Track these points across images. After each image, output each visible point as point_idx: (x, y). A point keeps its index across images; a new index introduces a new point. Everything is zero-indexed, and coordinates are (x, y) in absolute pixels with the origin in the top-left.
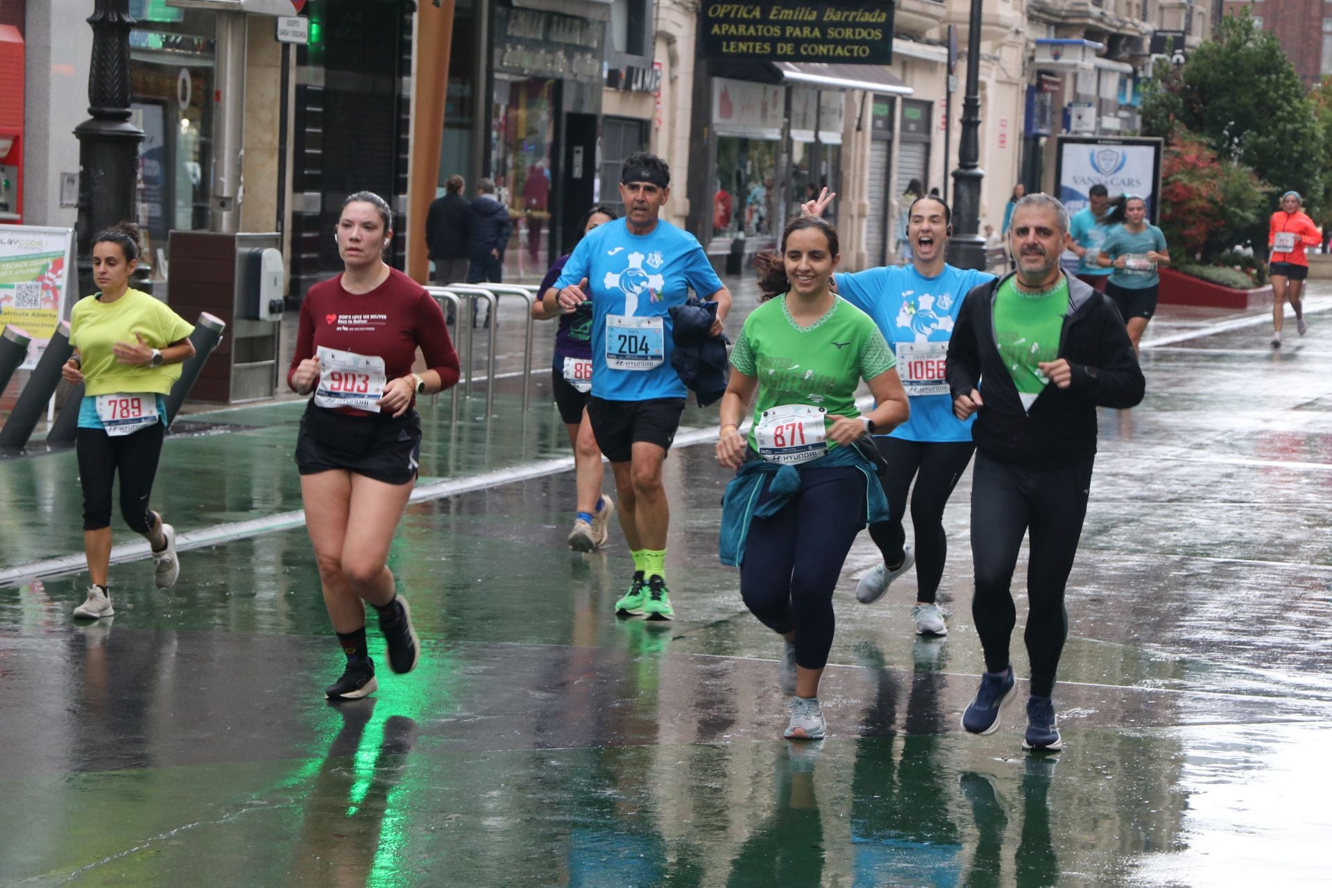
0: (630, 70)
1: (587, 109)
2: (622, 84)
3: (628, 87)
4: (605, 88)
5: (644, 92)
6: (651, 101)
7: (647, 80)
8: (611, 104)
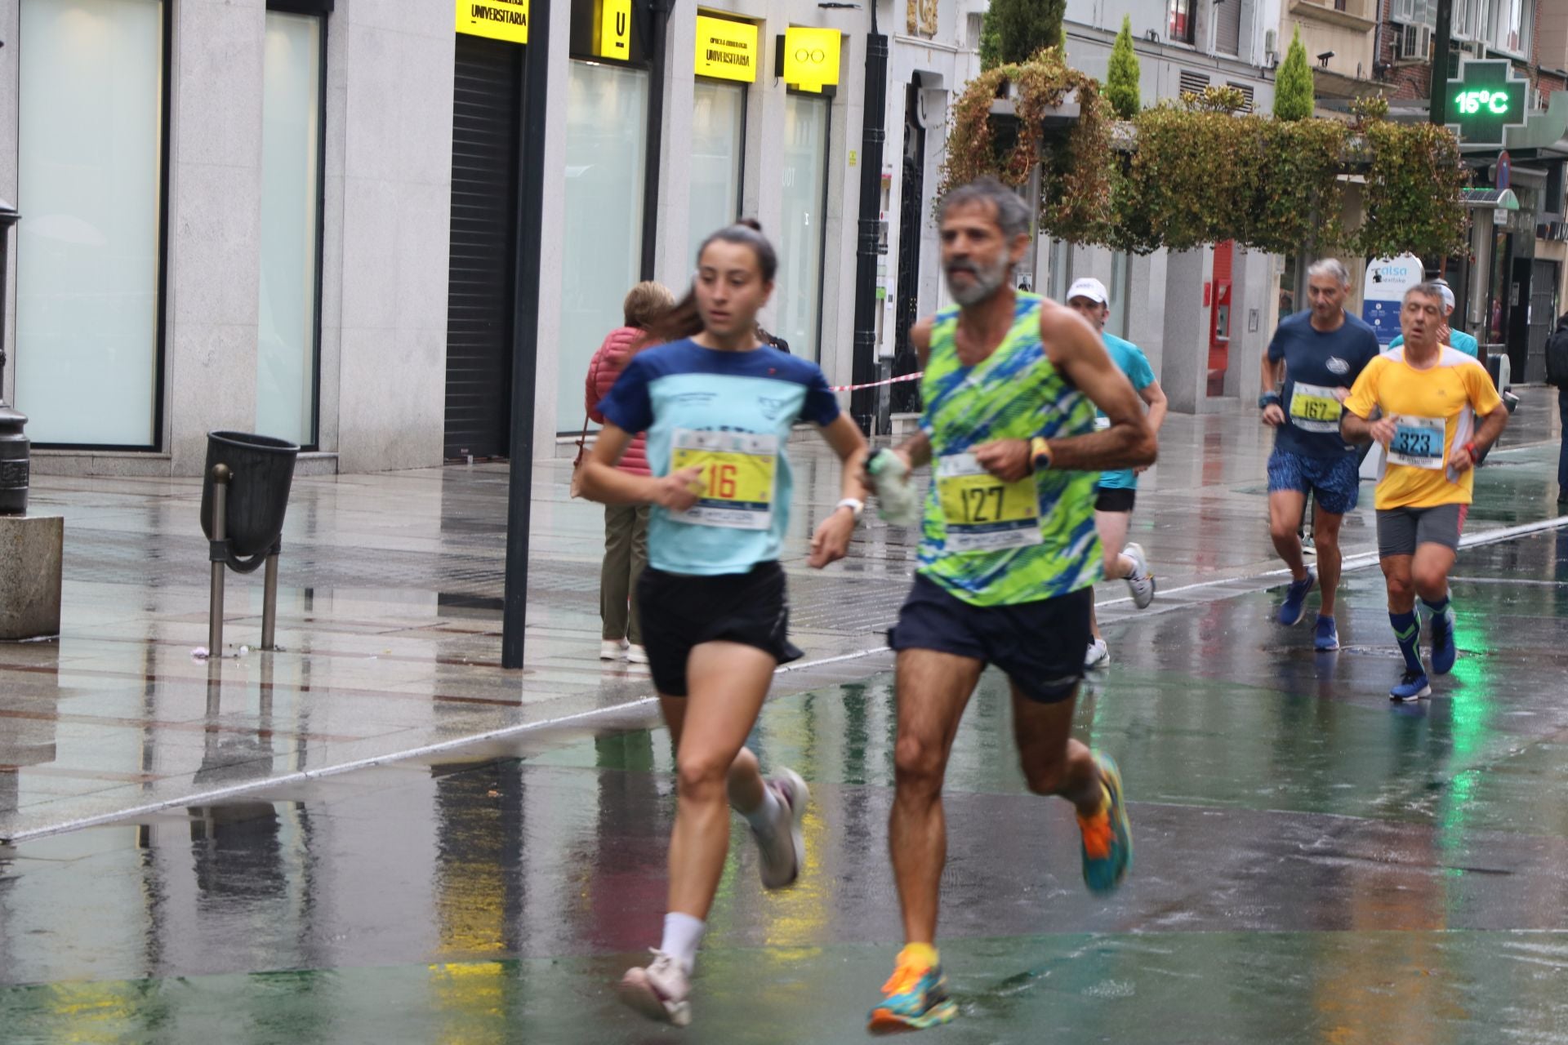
0: (1554, 225)
1: (1525, 255)
2: (1547, 236)
3: (1551, 237)
4: (1537, 239)
5: (1561, 240)
6: (1563, 246)
7: (1564, 232)
8: (1541, 251)
